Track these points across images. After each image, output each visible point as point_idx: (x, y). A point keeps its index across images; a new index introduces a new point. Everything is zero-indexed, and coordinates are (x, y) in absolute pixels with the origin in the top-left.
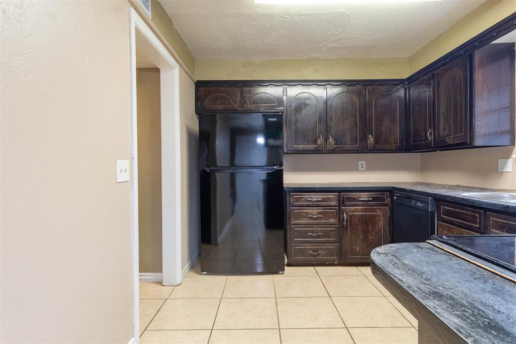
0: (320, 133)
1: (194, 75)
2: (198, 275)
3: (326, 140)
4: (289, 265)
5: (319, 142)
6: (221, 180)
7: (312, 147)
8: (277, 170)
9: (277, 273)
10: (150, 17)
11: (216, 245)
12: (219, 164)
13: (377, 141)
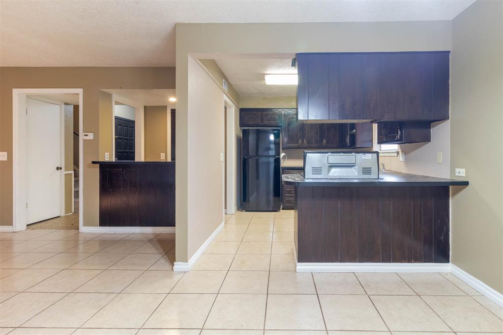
0: (300, 137)
1: (239, 105)
2: (240, 212)
3: (303, 142)
4: (283, 209)
5: (299, 143)
6: (251, 163)
7: (296, 145)
8: (278, 158)
9: (277, 211)
10: (227, 90)
11: (249, 202)
12: (250, 154)
13: (327, 142)
